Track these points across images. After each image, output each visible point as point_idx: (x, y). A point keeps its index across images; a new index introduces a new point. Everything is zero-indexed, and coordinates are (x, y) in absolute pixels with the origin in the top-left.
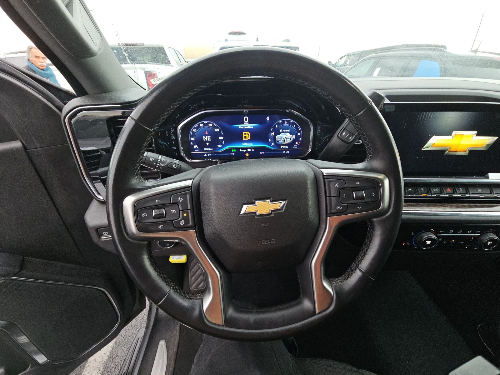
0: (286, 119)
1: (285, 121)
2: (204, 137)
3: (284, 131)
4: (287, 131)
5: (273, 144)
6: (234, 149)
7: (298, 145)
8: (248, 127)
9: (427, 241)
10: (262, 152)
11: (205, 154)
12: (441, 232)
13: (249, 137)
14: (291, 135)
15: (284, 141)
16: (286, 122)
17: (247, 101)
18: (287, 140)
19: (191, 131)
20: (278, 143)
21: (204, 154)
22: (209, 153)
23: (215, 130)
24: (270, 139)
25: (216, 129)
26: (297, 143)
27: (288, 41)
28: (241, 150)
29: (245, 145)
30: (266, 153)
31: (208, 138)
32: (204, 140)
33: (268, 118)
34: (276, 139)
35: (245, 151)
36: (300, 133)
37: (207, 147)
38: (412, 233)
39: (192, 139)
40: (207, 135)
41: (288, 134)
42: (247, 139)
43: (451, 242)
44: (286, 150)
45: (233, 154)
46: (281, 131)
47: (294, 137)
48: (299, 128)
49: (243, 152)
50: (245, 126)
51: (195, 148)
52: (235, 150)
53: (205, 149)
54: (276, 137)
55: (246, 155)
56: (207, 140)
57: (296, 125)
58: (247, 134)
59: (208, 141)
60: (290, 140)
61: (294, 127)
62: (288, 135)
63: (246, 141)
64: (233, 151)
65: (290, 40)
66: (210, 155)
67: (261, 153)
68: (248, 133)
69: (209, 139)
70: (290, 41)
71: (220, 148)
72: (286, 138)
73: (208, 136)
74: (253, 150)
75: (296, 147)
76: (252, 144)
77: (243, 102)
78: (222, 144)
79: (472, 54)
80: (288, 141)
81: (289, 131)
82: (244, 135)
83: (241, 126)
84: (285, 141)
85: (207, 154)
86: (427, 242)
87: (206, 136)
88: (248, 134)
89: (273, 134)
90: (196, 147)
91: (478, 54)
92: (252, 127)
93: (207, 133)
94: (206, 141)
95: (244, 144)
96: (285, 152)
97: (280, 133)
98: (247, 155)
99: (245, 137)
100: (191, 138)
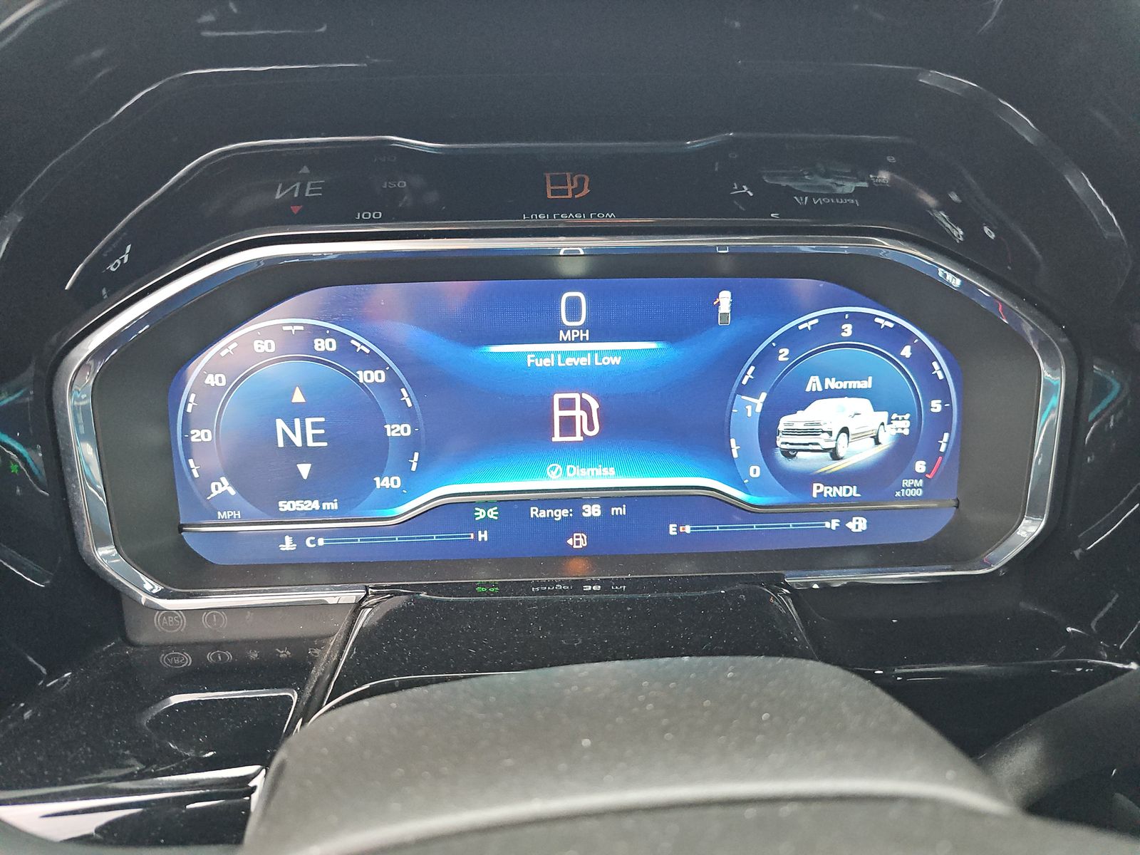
0: (851, 304)
1: (839, 319)
2: (281, 423)
3: (834, 383)
4: (855, 384)
5: (755, 471)
6: (486, 505)
7: (926, 481)
8: (583, 361)
10: (680, 524)
11: (288, 539)
13: (591, 427)
14: (884, 416)
15: (835, 455)
16: (848, 329)
17: (581, 181)
18: (855, 445)
19: (188, 386)
20: (790, 464)
21: (280, 537)
22: (318, 532)
23: (356, 379)
24: (733, 442)
25: (368, 371)
26: (920, 467)
28: (534, 511)
29: (564, 477)
30: (703, 528)
31: (310, 432)
32: (283, 444)
33: (725, 300)
34: (780, 440)
35: (562, 513)
36: (946, 399)
37: (299, 490)
39: (195, 439)
40: (302, 412)
41: (864, 405)
44: (844, 509)
45: (483, 536)
46: (814, 384)
47: (903, 425)
48: (941, 369)
49: (550, 519)
50: (565, 355)
51: (215, 495)
52: (492, 513)
53: (285, 507)
54: (781, 427)
56: (298, 442)
57: (920, 350)
58: (579, 404)
59: (304, 453)
60: (877, 443)
61: (903, 358)
62: (861, 415)
63: (570, 453)
64: (481, 514)
66: (321, 542)
67: (672, 529)
69: (316, 438)
72: (845, 430)
73: (309, 421)
74: (619, 511)
75: (912, 488)
76: (613, 471)
77: (554, 192)
78: (405, 472)
80: (859, 453)
81: (867, 384)
82: (558, 415)
84: (841, 453)
85: (299, 538)
87: (297, 422)
89: (754, 405)
90: (221, 490)
92: (616, 361)
93: (302, 400)
94: (295, 453)
95: (555, 469)
96: (834, 524)
97: (804, 401)
99: (569, 427)
100: (186, 430)
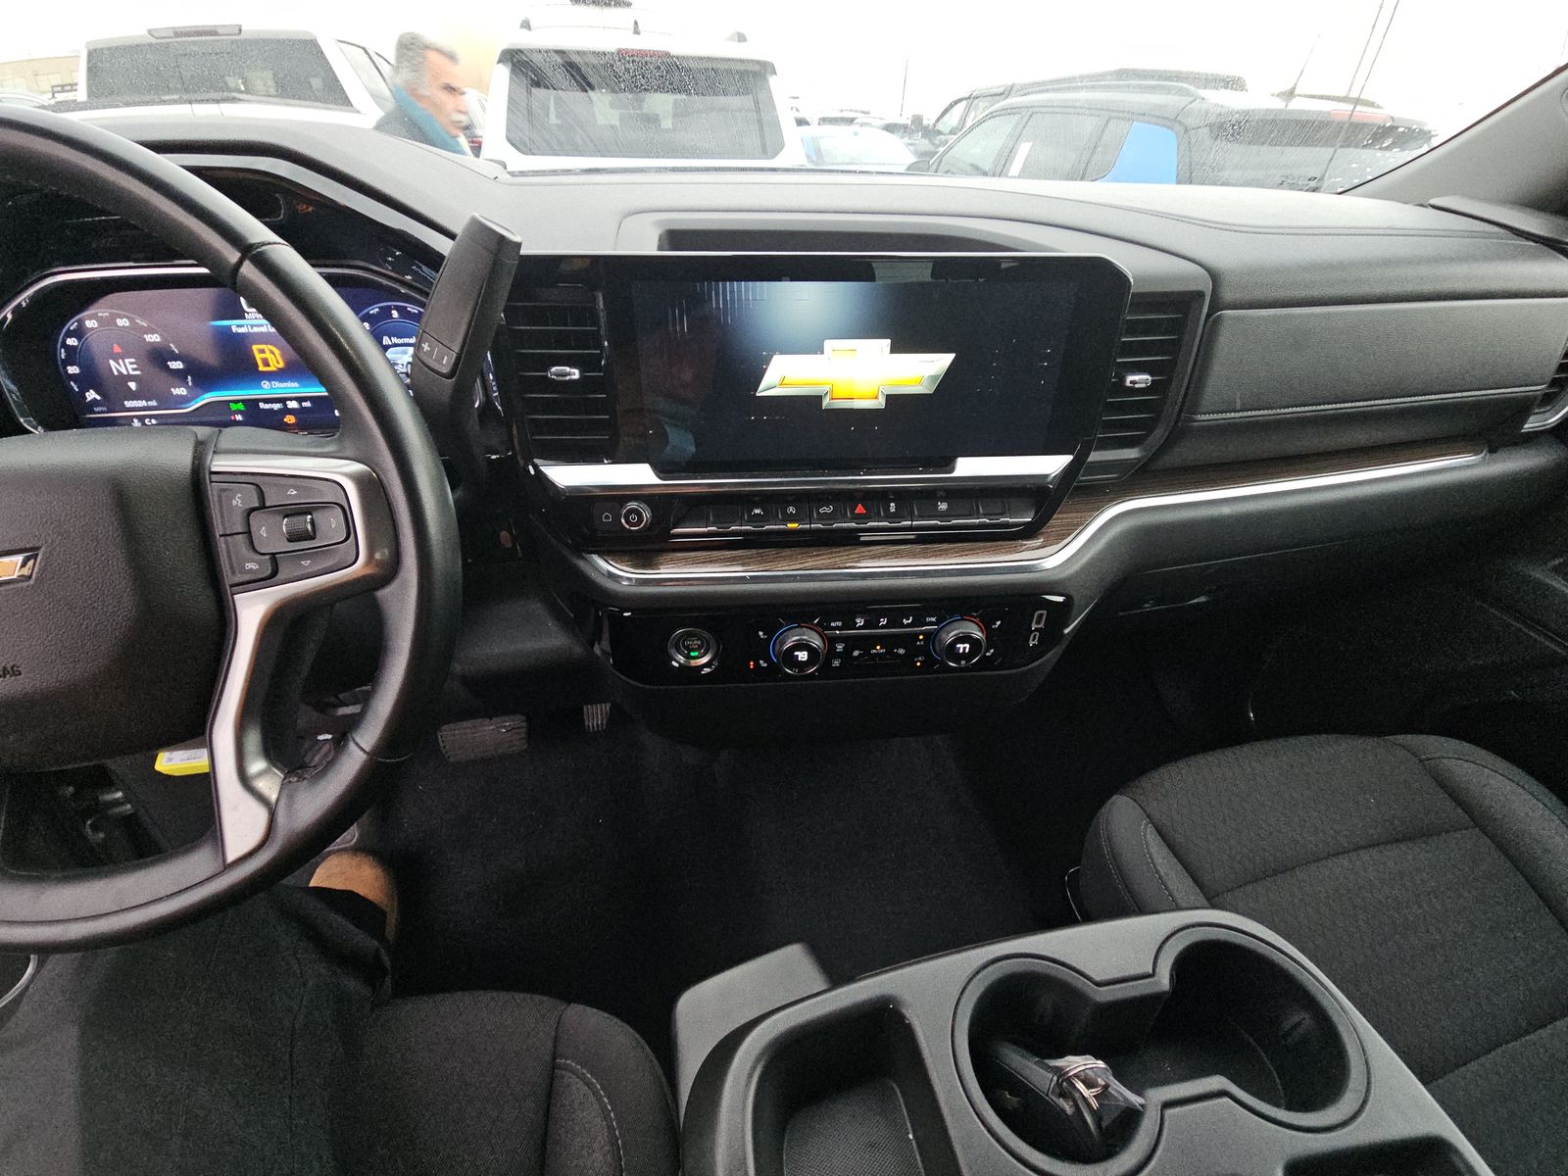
0: (394, 301)
1: (389, 308)
2: (112, 362)
3: (395, 340)
4: (406, 340)
6: (235, 402)
8: (264, 330)
9: (796, 653)
11: (136, 421)
12: (832, 624)
13: (278, 362)
15: (407, 375)
16: (395, 313)
19: (59, 345)
21: (130, 419)
22: (151, 417)
23: (145, 339)
25: (149, 336)
27: (741, 38)
28: (262, 405)
29: (272, 388)
31: (129, 367)
32: (116, 373)
35: (277, 406)
37: (135, 396)
38: (761, 633)
39: (70, 372)
40: (122, 356)
42: (272, 368)
43: (874, 651)
45: (238, 418)
46: (386, 341)
49: (272, 409)
50: (252, 326)
51: (89, 399)
52: (241, 406)
53: (128, 404)
55: (285, 420)
56: (125, 373)
58: (267, 351)
59: (131, 378)
63: (271, 376)
64: (234, 407)
65: (748, 38)
66: (154, 421)
67: (336, 413)
68: (270, 346)
69: (134, 369)
70: (745, 40)
71: (185, 400)
72: (408, 363)
73: (127, 360)
74: (307, 404)
76: (296, 385)
78: (185, 385)
79: (1278, 104)
81: (411, 340)
82: (258, 357)
83: (238, 326)
84: (410, 374)
85: (141, 419)
86: (797, 656)
87: (120, 361)
88: (272, 352)
90: (92, 397)
91: (1298, 104)
93: (120, 350)
94: (125, 378)
95: (266, 384)
97: (384, 349)
98: (290, 419)
99: (266, 363)
100: (65, 368)
